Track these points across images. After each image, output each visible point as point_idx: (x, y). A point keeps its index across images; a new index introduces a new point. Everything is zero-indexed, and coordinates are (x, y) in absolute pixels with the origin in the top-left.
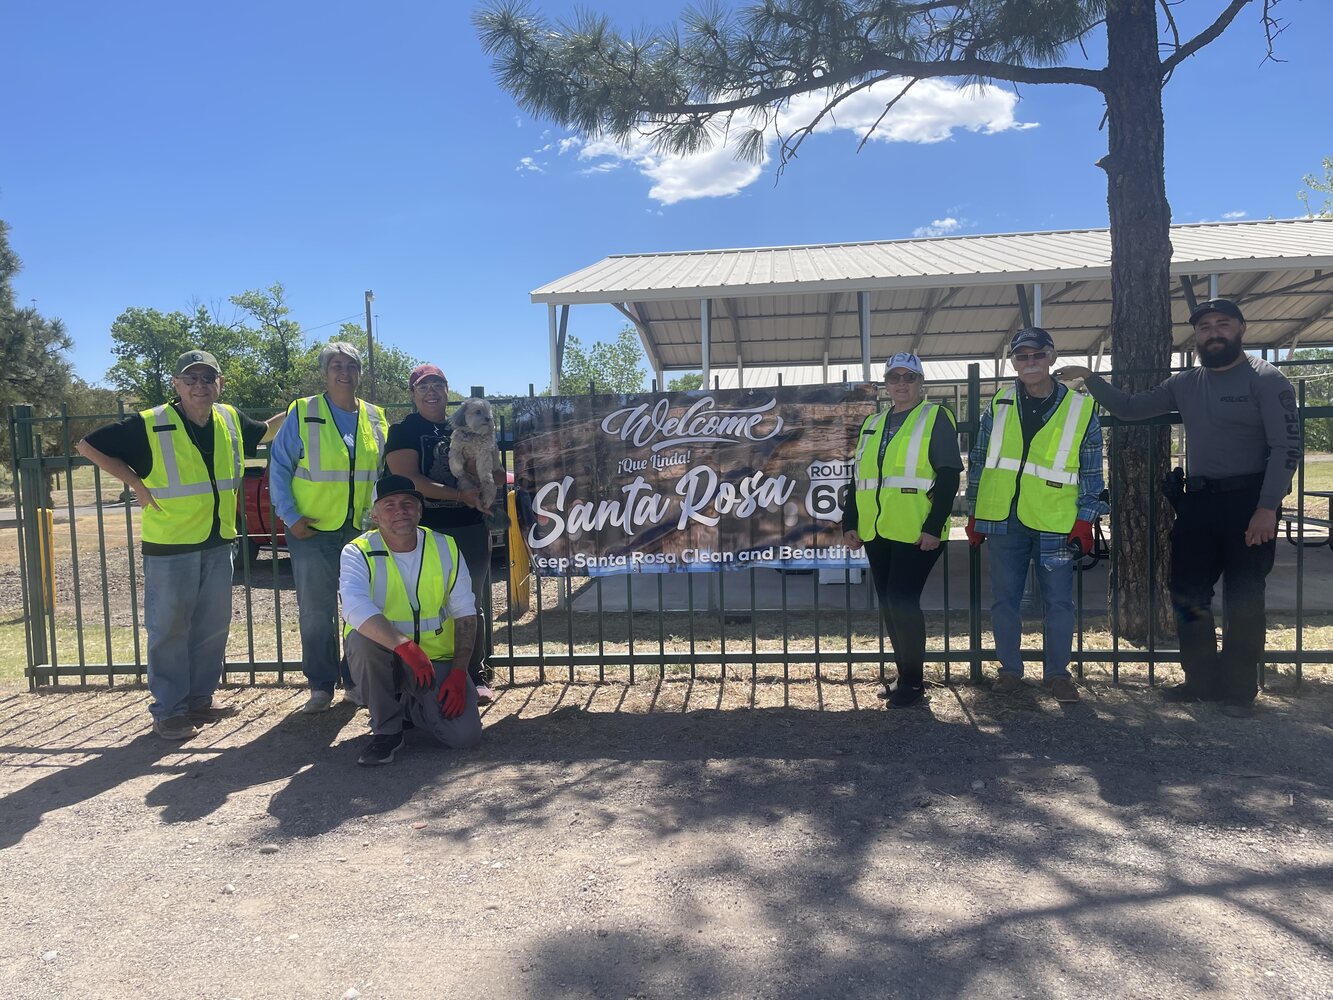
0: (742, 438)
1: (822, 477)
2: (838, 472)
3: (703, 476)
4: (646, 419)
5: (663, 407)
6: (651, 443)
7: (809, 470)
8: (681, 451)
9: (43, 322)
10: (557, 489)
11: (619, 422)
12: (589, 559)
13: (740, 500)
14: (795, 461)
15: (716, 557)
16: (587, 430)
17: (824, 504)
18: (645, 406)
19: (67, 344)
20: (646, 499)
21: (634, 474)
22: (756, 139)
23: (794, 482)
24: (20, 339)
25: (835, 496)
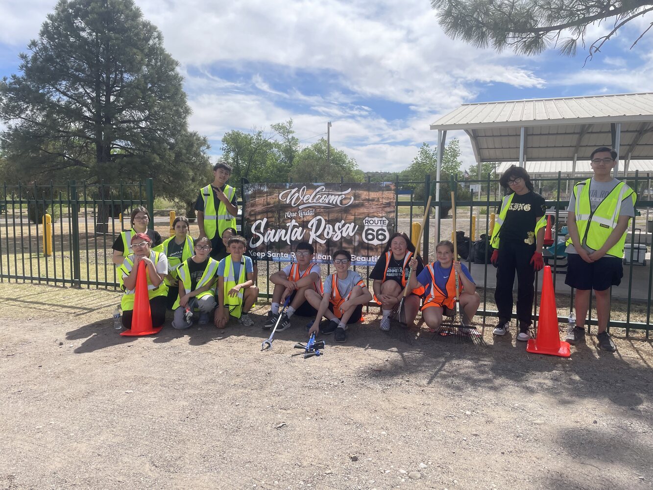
0: (336, 205)
1: (370, 225)
2: (376, 223)
3: (319, 221)
4: (297, 195)
5: (303, 190)
6: (299, 205)
7: (364, 221)
8: (311, 209)
9: (200, 137)
10: (260, 223)
11: (286, 196)
12: (273, 254)
13: (334, 233)
14: (358, 217)
15: (324, 257)
16: (273, 198)
17: (370, 237)
18: (296, 189)
19: (208, 147)
20: (296, 229)
21: (291, 219)
22: (573, 43)
23: (357, 226)
24: (192, 145)
25: (375, 233)
